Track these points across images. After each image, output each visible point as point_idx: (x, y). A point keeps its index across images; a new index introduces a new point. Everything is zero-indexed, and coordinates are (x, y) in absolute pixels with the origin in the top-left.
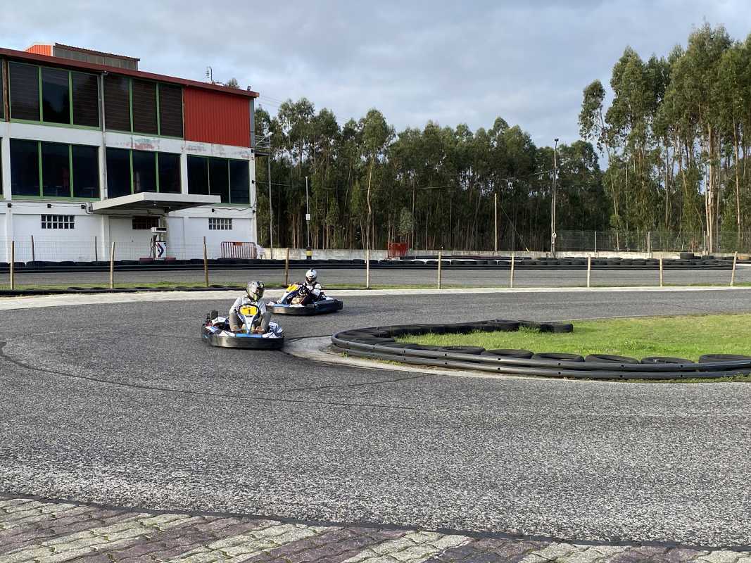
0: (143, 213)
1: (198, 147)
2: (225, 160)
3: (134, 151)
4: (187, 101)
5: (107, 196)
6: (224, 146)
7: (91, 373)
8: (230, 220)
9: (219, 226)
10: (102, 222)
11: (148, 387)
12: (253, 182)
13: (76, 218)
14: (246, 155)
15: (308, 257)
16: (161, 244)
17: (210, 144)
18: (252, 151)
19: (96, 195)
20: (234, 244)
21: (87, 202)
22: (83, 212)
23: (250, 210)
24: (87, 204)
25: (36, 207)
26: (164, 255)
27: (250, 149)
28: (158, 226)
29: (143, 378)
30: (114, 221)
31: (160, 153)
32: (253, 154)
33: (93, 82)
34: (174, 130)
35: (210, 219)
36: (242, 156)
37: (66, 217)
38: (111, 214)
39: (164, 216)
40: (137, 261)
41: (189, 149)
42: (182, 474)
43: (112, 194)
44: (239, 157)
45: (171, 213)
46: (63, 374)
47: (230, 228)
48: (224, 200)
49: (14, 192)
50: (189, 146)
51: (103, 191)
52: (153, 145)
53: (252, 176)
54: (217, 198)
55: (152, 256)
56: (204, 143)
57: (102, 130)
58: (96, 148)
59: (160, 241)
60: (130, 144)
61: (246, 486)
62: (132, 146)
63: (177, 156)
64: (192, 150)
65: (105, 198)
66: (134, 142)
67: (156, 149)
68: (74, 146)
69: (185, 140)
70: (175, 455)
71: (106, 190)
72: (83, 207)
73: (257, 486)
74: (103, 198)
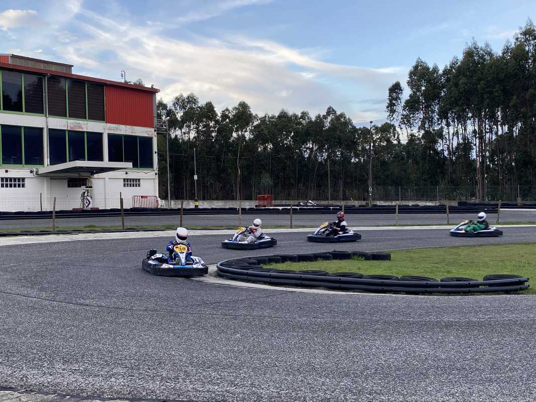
0: (75, 175)
1: (116, 127)
2: (136, 137)
3: (69, 131)
4: (107, 95)
5: (49, 164)
6: (134, 127)
7: (44, 295)
8: (139, 180)
9: (130, 184)
10: (46, 182)
11: (87, 305)
12: (156, 152)
13: (26, 181)
14: (151, 134)
15: (195, 206)
16: (89, 198)
17: (125, 126)
18: (155, 131)
19: (41, 163)
20: (142, 197)
21: (34, 168)
22: (31, 175)
23: (153, 173)
24: (34, 169)
26: (90, 206)
27: (153, 129)
28: (86, 185)
29: (83, 298)
30: (54, 181)
31: (88, 133)
32: (156, 133)
33: (40, 82)
34: (98, 116)
35: (124, 180)
36: (148, 134)
37: (19, 179)
38: (52, 177)
39: (90, 177)
40: (71, 211)
41: (109, 130)
42: (120, 370)
43: (52, 163)
44: (145, 135)
45: (96, 176)
46: (24, 296)
47: (139, 186)
48: (135, 166)
50: (110, 127)
51: (47, 160)
52: (83, 126)
53: (155, 148)
54: (130, 165)
55: (82, 207)
56: (121, 125)
57: (46, 116)
58: (41, 129)
59: (88, 196)
60: (66, 127)
61: (169, 378)
62: (68, 128)
63: (101, 135)
64: (111, 130)
65: (48, 165)
66: (69, 125)
67: (85, 130)
68: (25, 127)
69: (106, 123)
70: (114, 356)
71: (49, 159)
72: (32, 172)
73: (177, 378)
74: (46, 165)
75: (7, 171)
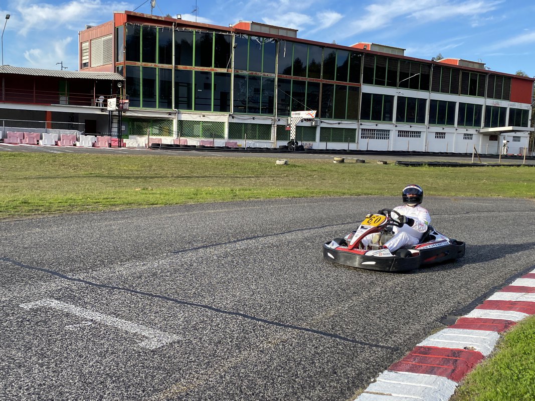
2: (522, 110)
3: (493, 106)
4: (513, 84)
6: (522, 104)
8: (520, 137)
9: (516, 140)
10: (481, 136)
12: (530, 120)
13: (473, 135)
14: (528, 108)
17: (517, 103)
18: (531, 106)
21: (477, 128)
22: (476, 133)
23: (527, 133)
25: (463, 130)
30: (485, 137)
34: (506, 98)
35: (513, 137)
37: (470, 135)
38: (485, 134)
39: (499, 135)
43: (485, 126)
44: (526, 108)
47: (520, 141)
49: (459, 124)
50: (510, 104)
51: (482, 124)
52: (500, 104)
53: (530, 117)
57: (485, 98)
63: (505, 109)
66: (494, 103)
67: (500, 106)
68: (476, 105)
69: (509, 102)
71: (484, 124)
72: (476, 131)
74: (482, 127)
75: (467, 130)
